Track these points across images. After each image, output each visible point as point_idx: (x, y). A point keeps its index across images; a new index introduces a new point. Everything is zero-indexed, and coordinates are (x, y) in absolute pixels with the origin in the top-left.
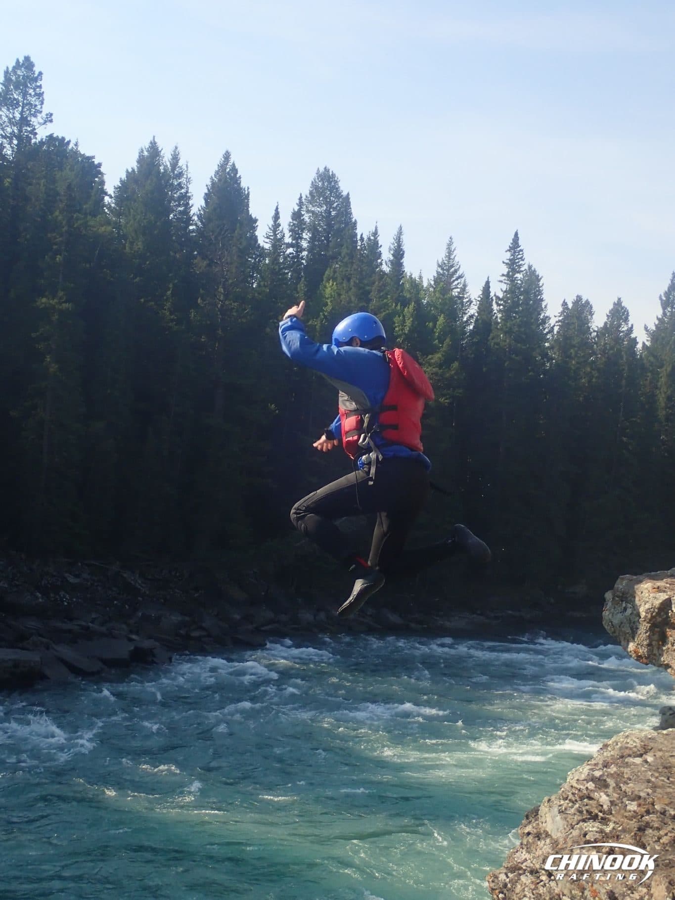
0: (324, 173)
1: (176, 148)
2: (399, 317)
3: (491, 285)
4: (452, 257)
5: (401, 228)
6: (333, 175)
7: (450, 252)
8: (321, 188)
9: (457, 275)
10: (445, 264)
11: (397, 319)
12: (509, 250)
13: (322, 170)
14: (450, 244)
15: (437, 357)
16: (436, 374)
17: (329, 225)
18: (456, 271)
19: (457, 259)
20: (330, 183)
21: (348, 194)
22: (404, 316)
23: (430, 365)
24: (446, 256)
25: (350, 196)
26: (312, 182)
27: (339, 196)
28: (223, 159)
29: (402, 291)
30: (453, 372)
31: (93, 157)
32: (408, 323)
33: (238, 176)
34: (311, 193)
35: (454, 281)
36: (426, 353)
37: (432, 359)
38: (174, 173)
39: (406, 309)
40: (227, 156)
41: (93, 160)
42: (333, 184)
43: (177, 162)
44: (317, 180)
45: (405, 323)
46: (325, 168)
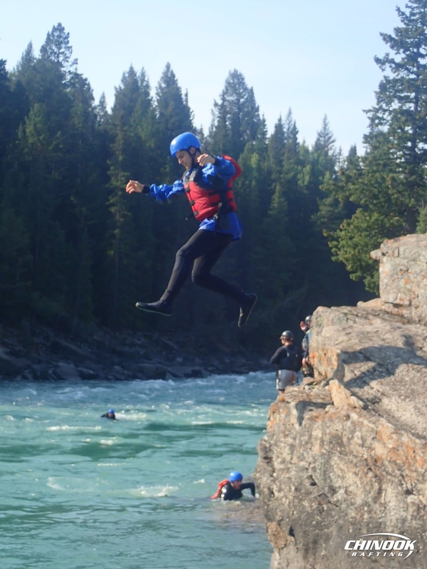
0: (233, 73)
1: (143, 68)
2: (300, 174)
3: (357, 148)
4: (327, 128)
5: (290, 110)
6: (240, 75)
7: (325, 125)
8: (233, 83)
9: (331, 140)
10: (322, 133)
11: (300, 176)
12: (369, 127)
13: (232, 71)
14: (325, 119)
15: (329, 200)
16: (329, 211)
17: (240, 109)
18: (330, 138)
19: (330, 129)
20: (239, 79)
21: (252, 88)
22: (303, 174)
23: (325, 205)
24: (323, 128)
25: (254, 89)
26: (226, 80)
27: (245, 89)
28: (166, 68)
29: (299, 156)
30: (340, 209)
31: (82, 74)
32: (307, 178)
33: (175, 79)
34: (226, 88)
35: (329, 144)
36: (322, 198)
37: (326, 201)
38: (142, 85)
39: (304, 169)
40: (168, 66)
41: (82, 76)
42: (241, 80)
43: (144, 77)
44: (230, 79)
45: (305, 179)
46: (235, 70)
